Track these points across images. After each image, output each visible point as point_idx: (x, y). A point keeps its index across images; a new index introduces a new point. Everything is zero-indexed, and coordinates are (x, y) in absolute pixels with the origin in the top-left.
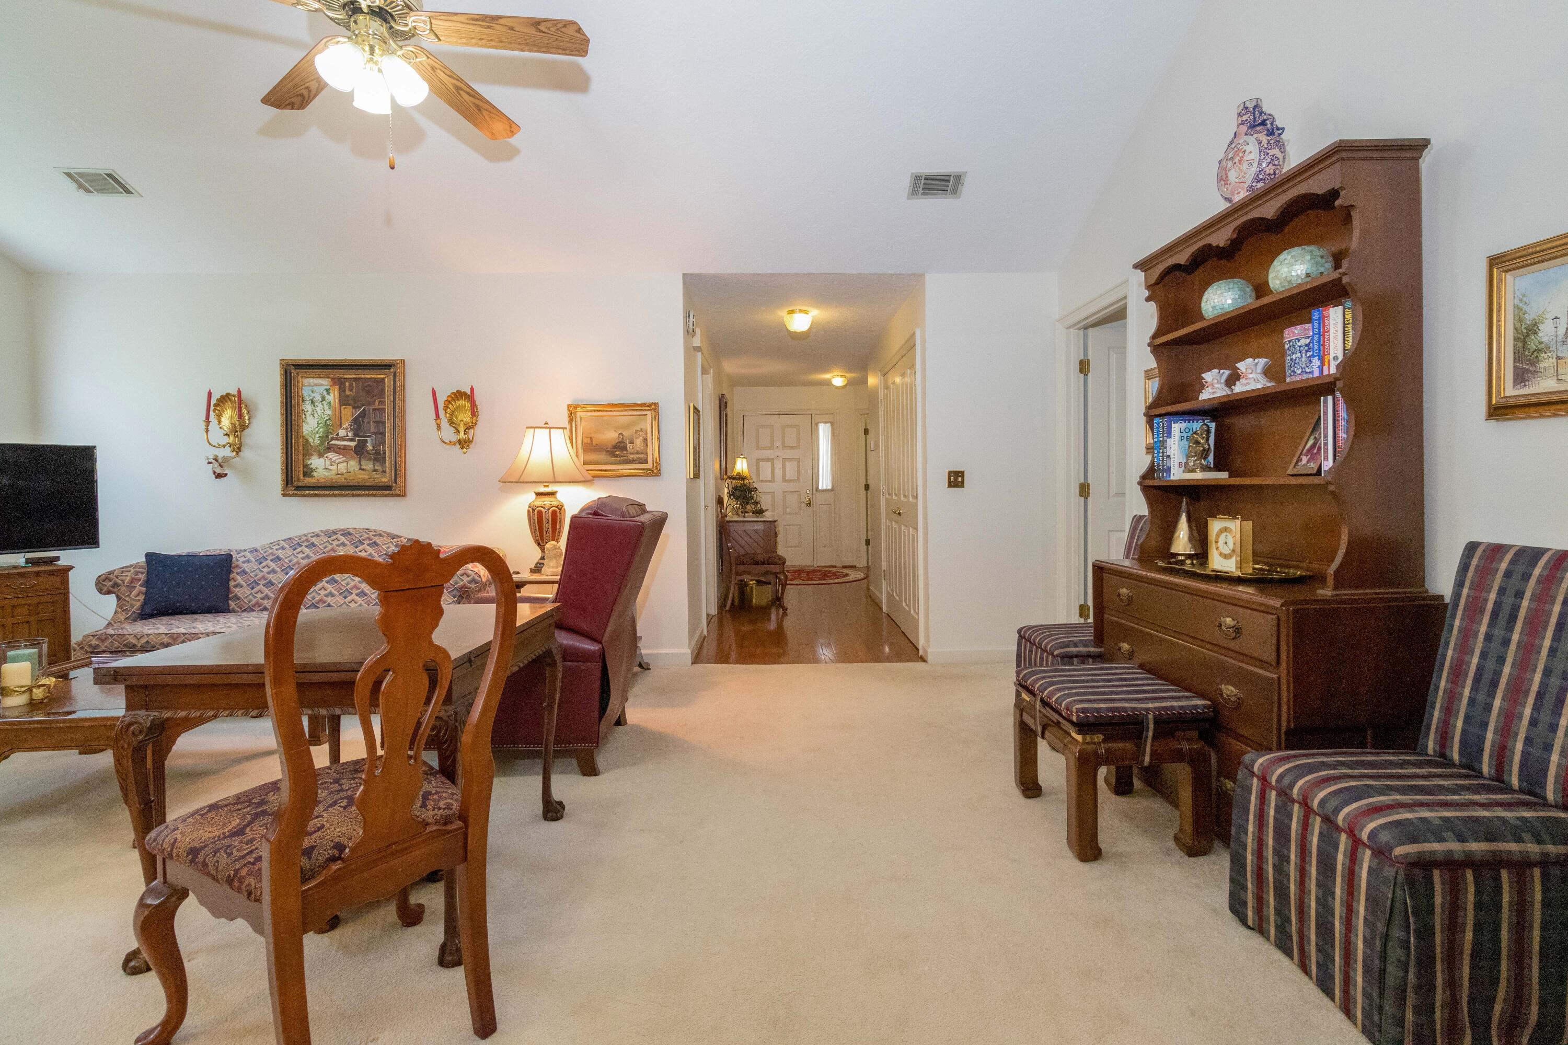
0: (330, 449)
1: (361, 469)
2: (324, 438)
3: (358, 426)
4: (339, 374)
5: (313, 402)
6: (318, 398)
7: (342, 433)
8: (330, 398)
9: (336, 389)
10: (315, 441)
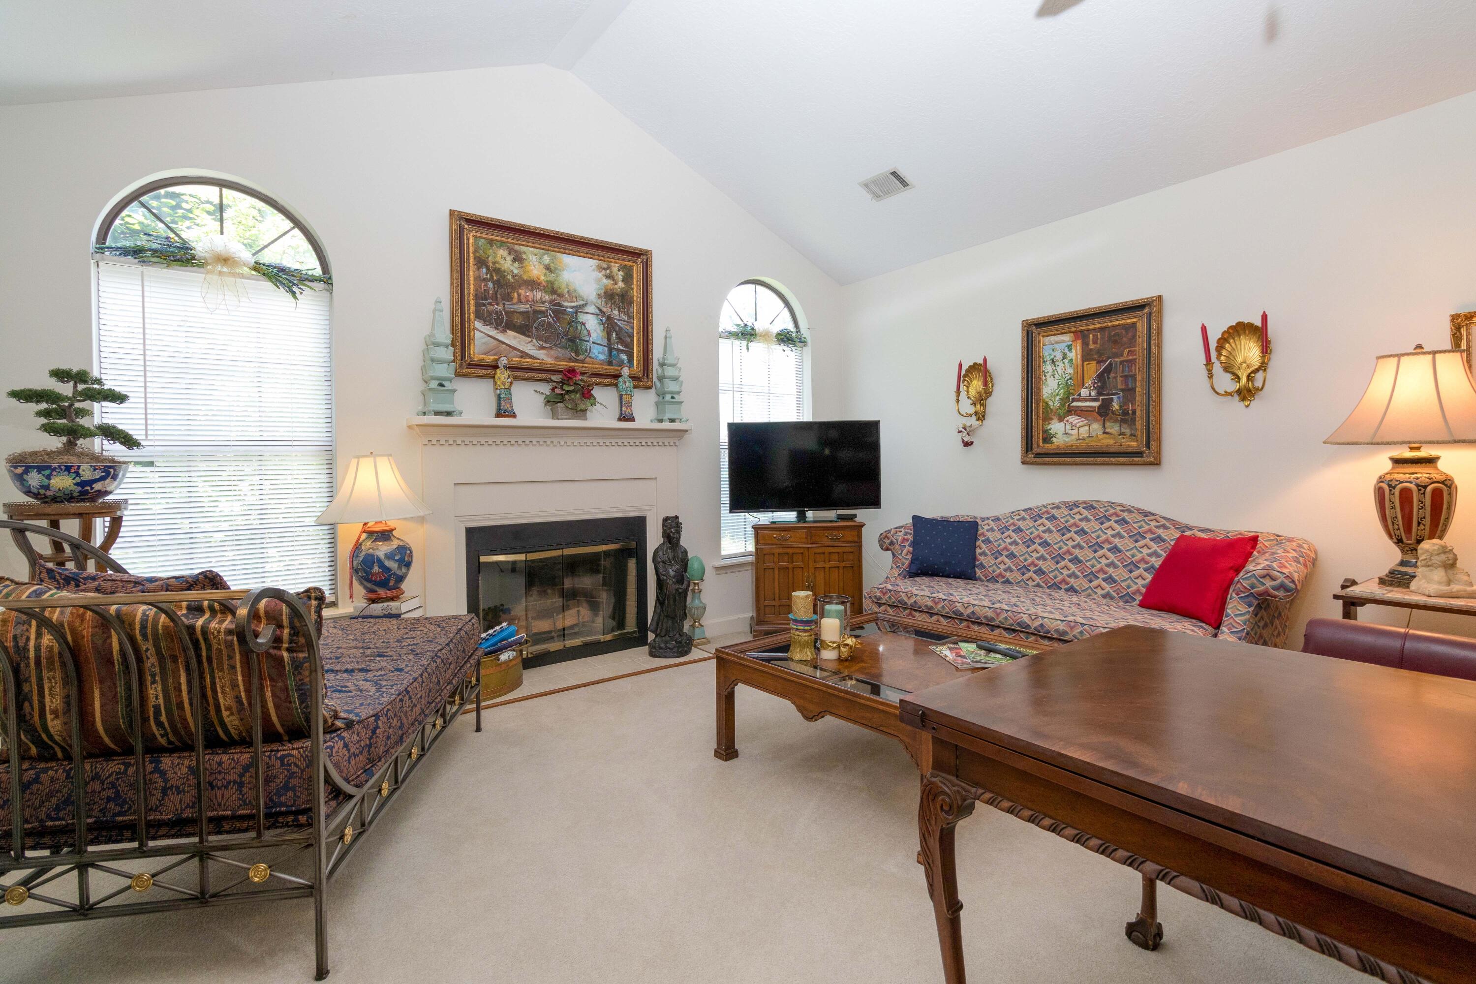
0: (1071, 411)
1: (1105, 433)
2: (1065, 400)
3: (1102, 382)
4: (1083, 326)
5: (1053, 362)
6: (1059, 356)
7: (1084, 392)
8: (1072, 355)
9: (1079, 342)
10: (1055, 404)
